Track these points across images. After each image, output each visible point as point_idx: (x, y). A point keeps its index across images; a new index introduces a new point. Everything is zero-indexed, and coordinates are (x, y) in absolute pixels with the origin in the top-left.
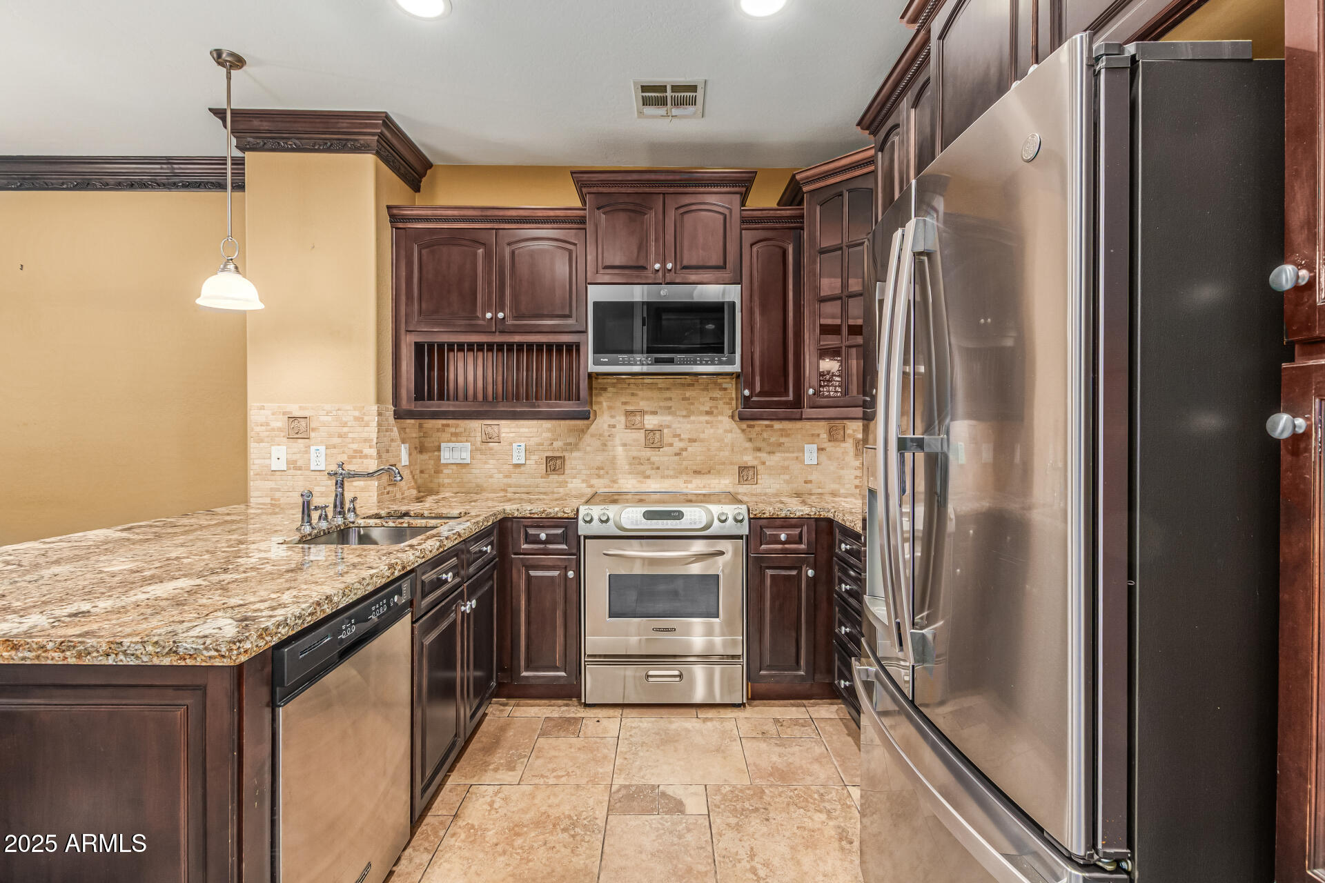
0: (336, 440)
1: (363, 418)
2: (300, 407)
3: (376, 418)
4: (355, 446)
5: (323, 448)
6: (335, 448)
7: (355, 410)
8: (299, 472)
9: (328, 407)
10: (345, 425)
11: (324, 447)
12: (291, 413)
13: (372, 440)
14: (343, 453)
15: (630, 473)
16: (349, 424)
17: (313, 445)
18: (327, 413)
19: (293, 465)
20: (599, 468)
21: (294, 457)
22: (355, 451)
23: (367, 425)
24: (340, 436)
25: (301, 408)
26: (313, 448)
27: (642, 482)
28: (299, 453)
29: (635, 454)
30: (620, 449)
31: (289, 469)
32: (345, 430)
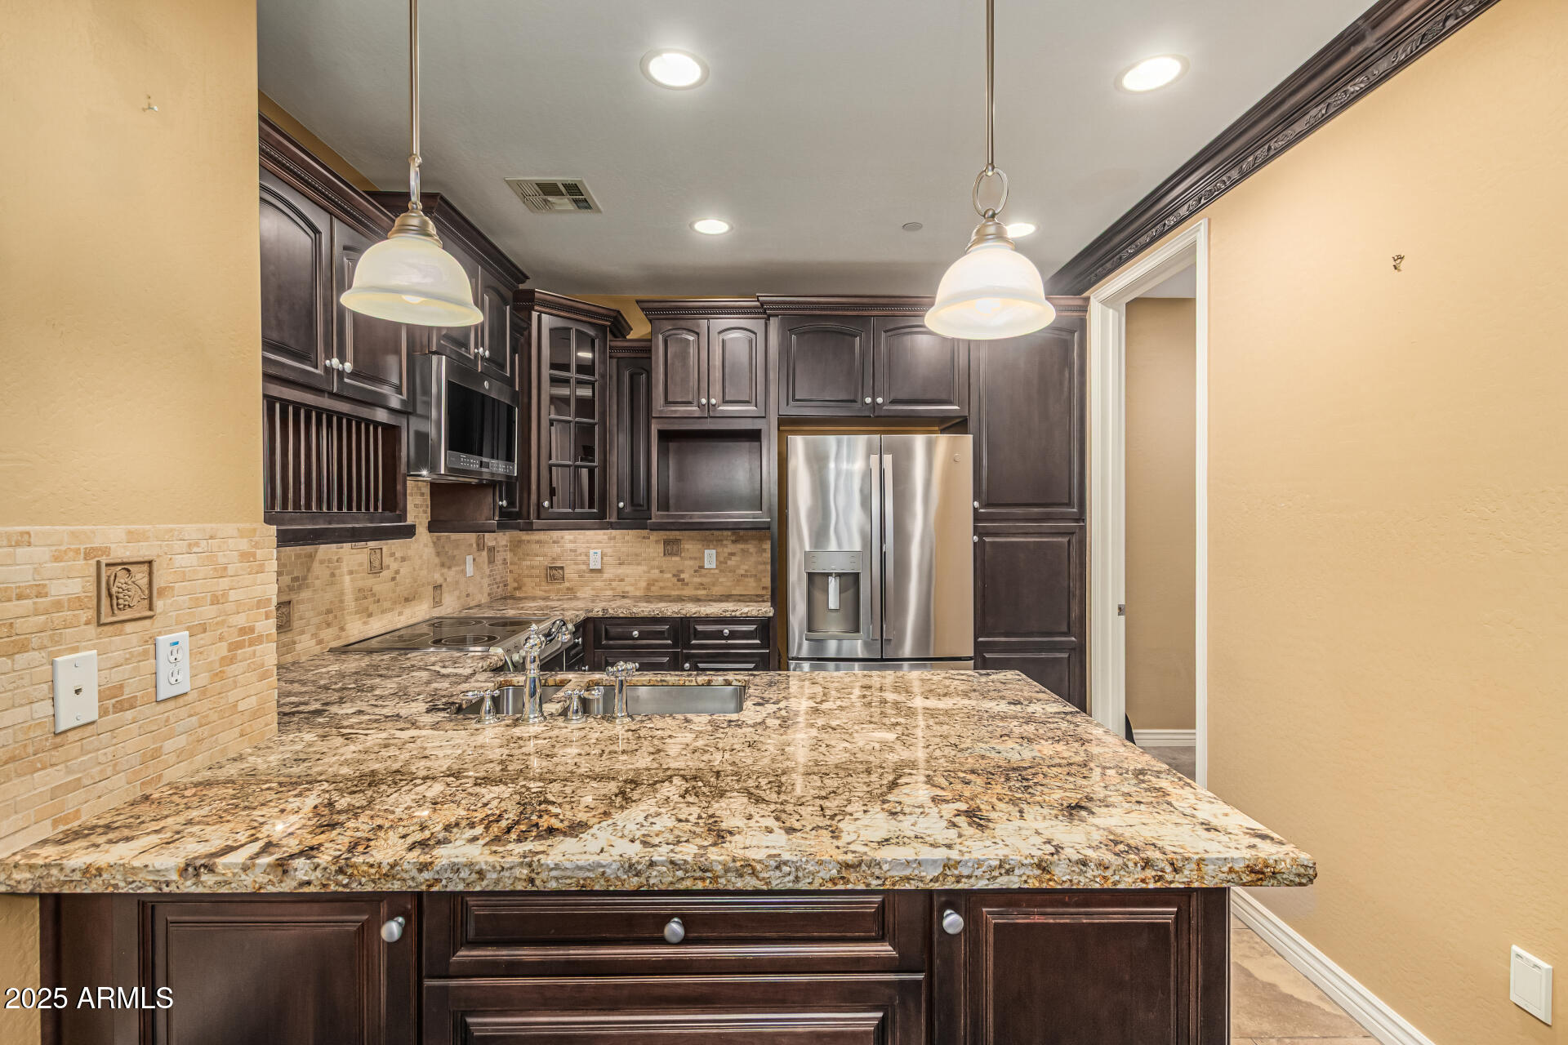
0: (208, 612)
1: (254, 555)
2: (129, 532)
3: (275, 551)
4: (241, 620)
5: (183, 636)
6: (205, 631)
7: (242, 537)
8: (129, 714)
9: (191, 530)
10: (222, 573)
11: (187, 633)
12: (106, 551)
13: (269, 600)
14: (221, 639)
15: (357, 613)
16: (231, 570)
17: (160, 634)
18: (190, 545)
19: (114, 699)
20: (329, 612)
21: (116, 676)
22: (243, 631)
23: (261, 570)
24: (215, 601)
25: (133, 537)
26: (164, 640)
27: (365, 623)
28: (127, 661)
29: (360, 584)
30: (347, 578)
31: (104, 712)
32: (224, 583)
